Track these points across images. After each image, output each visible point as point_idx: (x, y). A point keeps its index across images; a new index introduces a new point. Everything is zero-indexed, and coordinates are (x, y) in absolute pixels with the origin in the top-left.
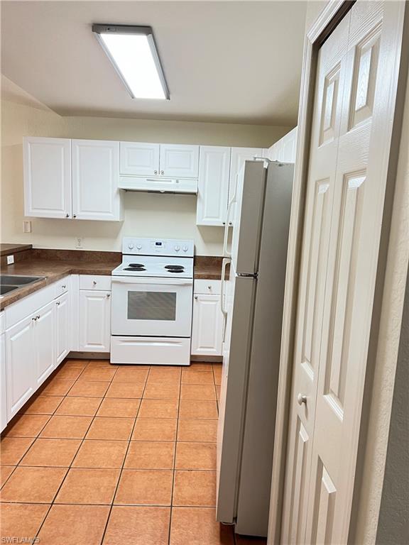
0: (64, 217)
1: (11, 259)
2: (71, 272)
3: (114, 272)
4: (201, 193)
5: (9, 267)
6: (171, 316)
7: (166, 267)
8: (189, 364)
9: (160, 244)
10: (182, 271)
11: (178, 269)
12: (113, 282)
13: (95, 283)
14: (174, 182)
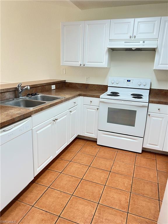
0: (79, 65)
1: (53, 87)
2: (80, 95)
3: (101, 96)
4: (159, 49)
5: (52, 91)
6: (132, 124)
7: (131, 95)
8: (141, 152)
9: (130, 81)
10: (142, 98)
11: (139, 96)
12: (101, 102)
13: (91, 102)
14: (141, 42)
